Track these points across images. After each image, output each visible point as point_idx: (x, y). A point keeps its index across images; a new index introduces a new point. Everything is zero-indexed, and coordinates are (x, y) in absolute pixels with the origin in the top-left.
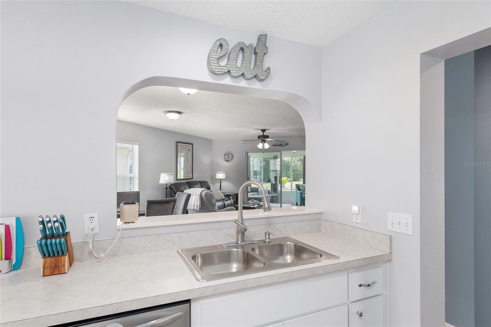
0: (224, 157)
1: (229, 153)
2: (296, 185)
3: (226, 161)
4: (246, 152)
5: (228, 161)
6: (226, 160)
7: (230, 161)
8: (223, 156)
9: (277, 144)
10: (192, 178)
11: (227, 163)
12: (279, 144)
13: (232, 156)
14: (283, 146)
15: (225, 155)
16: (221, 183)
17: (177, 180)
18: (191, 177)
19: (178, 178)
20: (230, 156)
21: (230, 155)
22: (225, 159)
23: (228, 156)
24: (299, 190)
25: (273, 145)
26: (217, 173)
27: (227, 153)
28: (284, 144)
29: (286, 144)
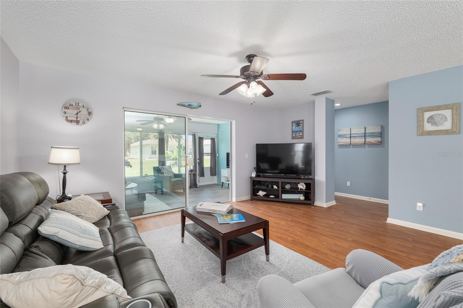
0: (65, 112)
2: (155, 167)
3: (71, 121)
4: (123, 108)
5: (78, 122)
6: (69, 118)
7: (81, 122)
9: (184, 104)
11: (72, 125)
12: (188, 104)
13: (90, 113)
14: (194, 108)
15: (66, 108)
16: (65, 173)
20: (84, 112)
21: (81, 109)
22: (66, 117)
23: (76, 112)
25: (178, 104)
26: (52, 147)
27: (74, 104)
28: (195, 104)
29: (198, 106)
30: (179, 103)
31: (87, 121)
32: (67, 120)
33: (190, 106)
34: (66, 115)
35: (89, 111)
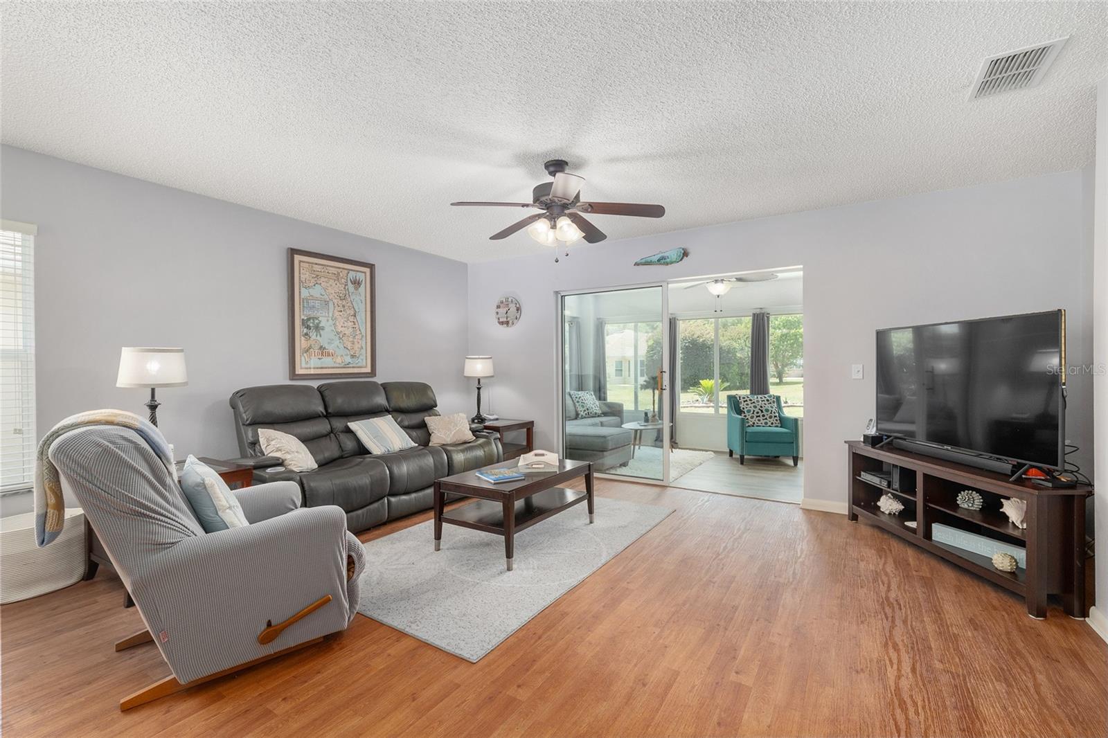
0: (497, 313)
1: (510, 300)
2: (730, 398)
3: (502, 323)
4: (557, 293)
5: (507, 323)
6: (501, 320)
7: (510, 322)
8: (495, 310)
9: (649, 259)
10: (373, 373)
11: (503, 328)
13: (518, 309)
14: (672, 263)
15: (498, 307)
16: (479, 389)
17: (291, 379)
18: (368, 370)
19: (299, 371)
20: (513, 308)
21: (510, 305)
22: (499, 319)
23: (506, 310)
24: (740, 412)
25: (636, 264)
26: (467, 358)
27: (504, 301)
28: (673, 255)
29: (680, 256)
30: (638, 260)
31: (515, 321)
32: (499, 323)
33: (662, 261)
34: (498, 316)
35: (518, 306)
